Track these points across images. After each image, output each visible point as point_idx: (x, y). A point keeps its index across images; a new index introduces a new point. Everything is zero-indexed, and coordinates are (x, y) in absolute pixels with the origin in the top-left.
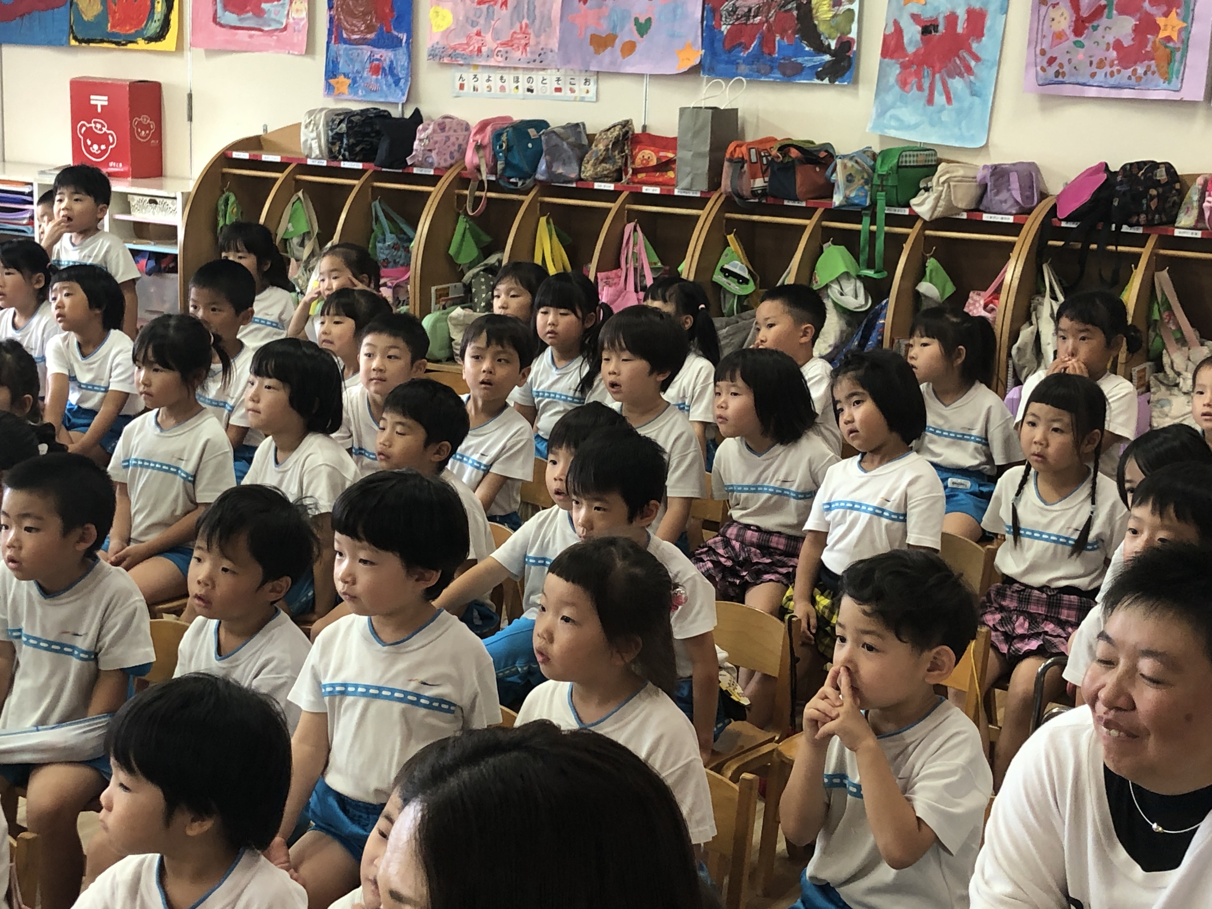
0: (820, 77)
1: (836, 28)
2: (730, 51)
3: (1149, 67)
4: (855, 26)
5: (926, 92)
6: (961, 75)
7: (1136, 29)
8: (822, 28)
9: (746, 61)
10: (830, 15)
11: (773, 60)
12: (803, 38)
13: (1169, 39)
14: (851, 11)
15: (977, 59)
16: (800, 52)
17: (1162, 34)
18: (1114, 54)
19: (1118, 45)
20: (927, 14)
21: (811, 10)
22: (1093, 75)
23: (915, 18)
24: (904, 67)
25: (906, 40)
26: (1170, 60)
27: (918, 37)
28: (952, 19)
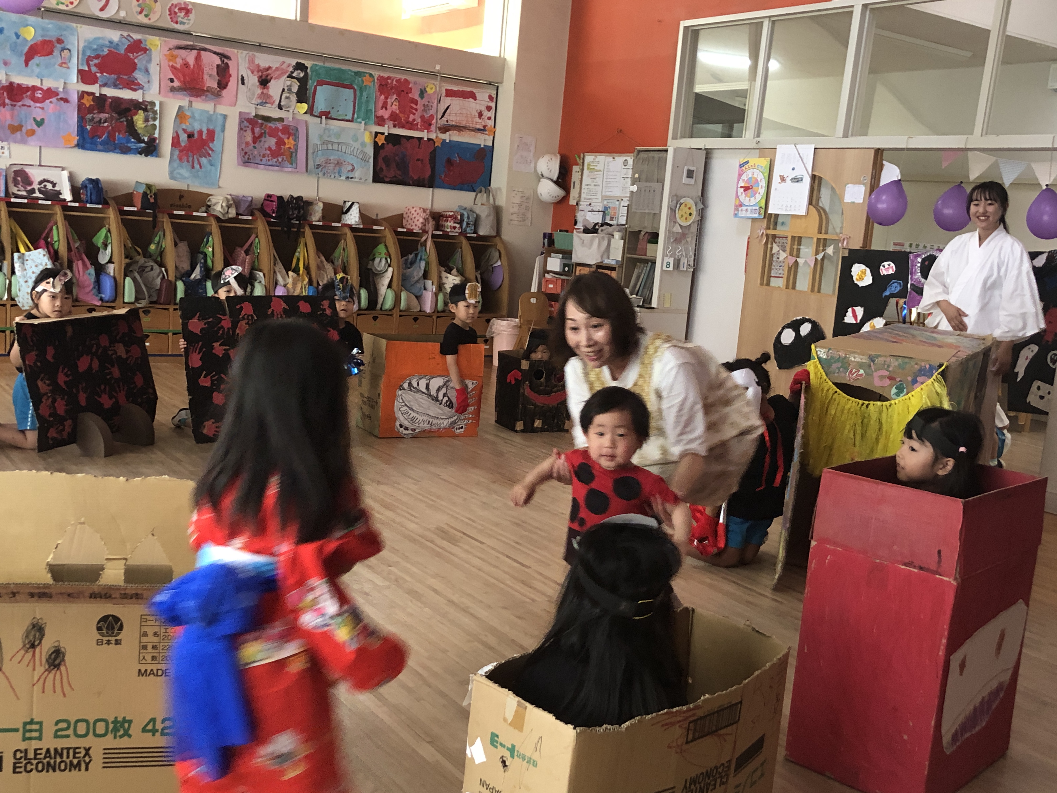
0: (140, 153)
1: (147, 132)
2: (92, 138)
3: (283, 159)
4: (157, 131)
5: (191, 163)
6: (205, 157)
7: (276, 143)
8: (139, 131)
9: (101, 144)
10: (143, 126)
11: (115, 144)
12: (131, 135)
13: (290, 148)
14: (155, 125)
15: (212, 150)
16: (129, 141)
17: (287, 146)
18: (269, 152)
19: (270, 149)
20: (189, 130)
21: (133, 122)
22: (261, 160)
23: (184, 130)
24: (181, 151)
25: (181, 139)
26: (291, 157)
27: (186, 139)
28: (200, 132)
